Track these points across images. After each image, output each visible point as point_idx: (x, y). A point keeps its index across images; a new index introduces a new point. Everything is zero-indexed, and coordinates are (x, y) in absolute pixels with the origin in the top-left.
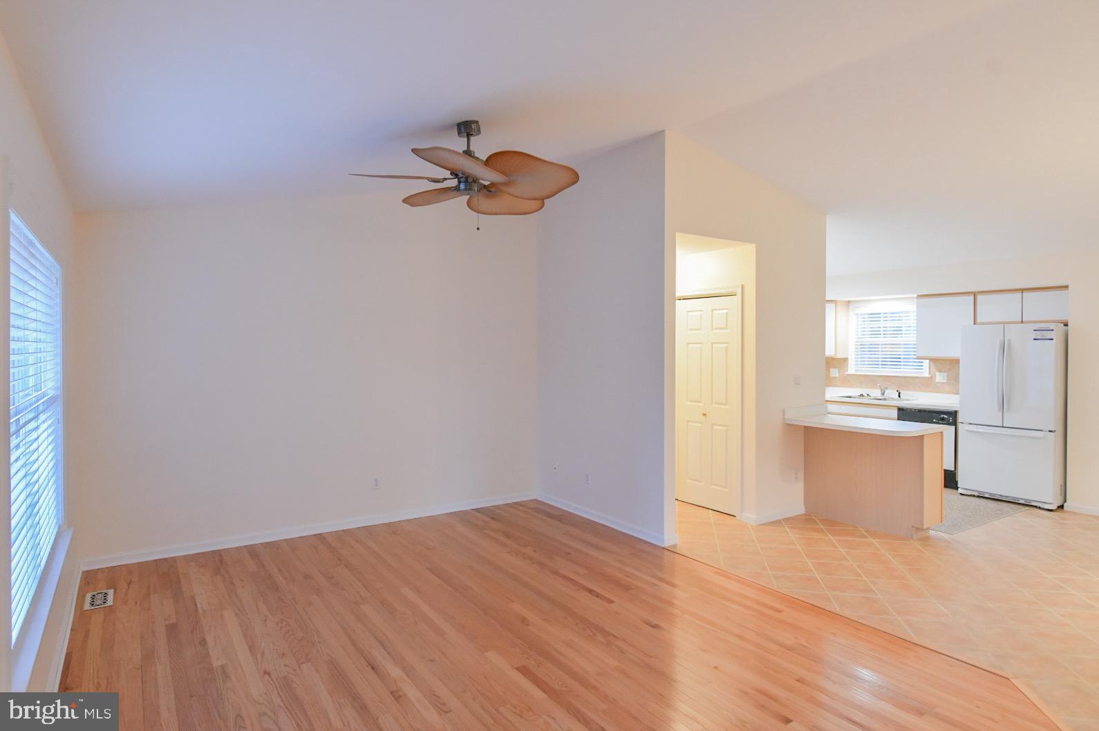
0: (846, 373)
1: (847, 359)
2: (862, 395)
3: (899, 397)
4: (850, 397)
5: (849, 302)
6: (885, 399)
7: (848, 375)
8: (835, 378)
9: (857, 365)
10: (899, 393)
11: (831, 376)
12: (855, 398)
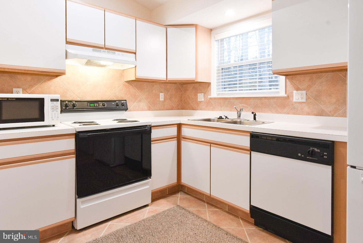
0: (209, 97)
1: (210, 83)
2: (221, 118)
3: (255, 119)
4: (209, 120)
5: (211, 30)
6: (240, 123)
7: (210, 98)
8: (201, 102)
9: (219, 89)
10: (255, 115)
11: (198, 100)
12: (214, 121)
